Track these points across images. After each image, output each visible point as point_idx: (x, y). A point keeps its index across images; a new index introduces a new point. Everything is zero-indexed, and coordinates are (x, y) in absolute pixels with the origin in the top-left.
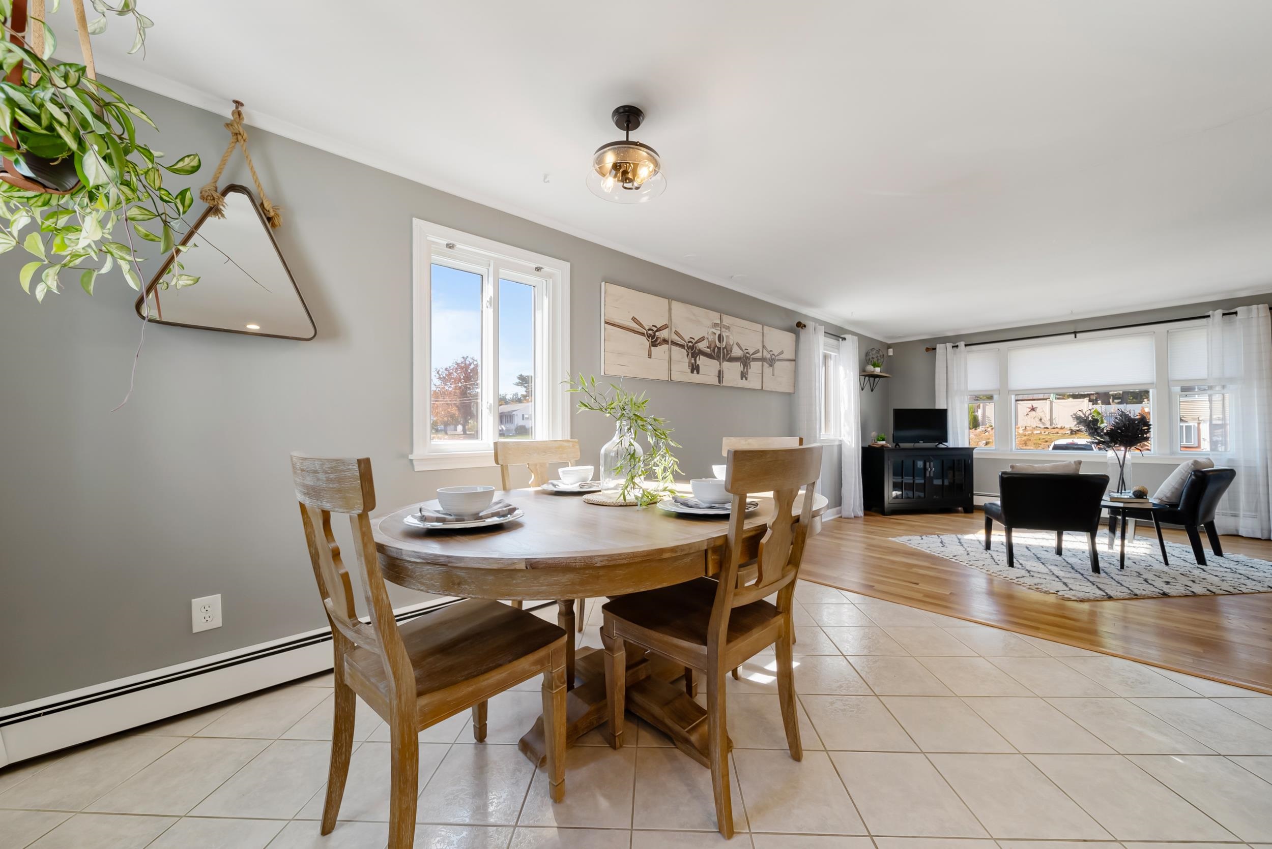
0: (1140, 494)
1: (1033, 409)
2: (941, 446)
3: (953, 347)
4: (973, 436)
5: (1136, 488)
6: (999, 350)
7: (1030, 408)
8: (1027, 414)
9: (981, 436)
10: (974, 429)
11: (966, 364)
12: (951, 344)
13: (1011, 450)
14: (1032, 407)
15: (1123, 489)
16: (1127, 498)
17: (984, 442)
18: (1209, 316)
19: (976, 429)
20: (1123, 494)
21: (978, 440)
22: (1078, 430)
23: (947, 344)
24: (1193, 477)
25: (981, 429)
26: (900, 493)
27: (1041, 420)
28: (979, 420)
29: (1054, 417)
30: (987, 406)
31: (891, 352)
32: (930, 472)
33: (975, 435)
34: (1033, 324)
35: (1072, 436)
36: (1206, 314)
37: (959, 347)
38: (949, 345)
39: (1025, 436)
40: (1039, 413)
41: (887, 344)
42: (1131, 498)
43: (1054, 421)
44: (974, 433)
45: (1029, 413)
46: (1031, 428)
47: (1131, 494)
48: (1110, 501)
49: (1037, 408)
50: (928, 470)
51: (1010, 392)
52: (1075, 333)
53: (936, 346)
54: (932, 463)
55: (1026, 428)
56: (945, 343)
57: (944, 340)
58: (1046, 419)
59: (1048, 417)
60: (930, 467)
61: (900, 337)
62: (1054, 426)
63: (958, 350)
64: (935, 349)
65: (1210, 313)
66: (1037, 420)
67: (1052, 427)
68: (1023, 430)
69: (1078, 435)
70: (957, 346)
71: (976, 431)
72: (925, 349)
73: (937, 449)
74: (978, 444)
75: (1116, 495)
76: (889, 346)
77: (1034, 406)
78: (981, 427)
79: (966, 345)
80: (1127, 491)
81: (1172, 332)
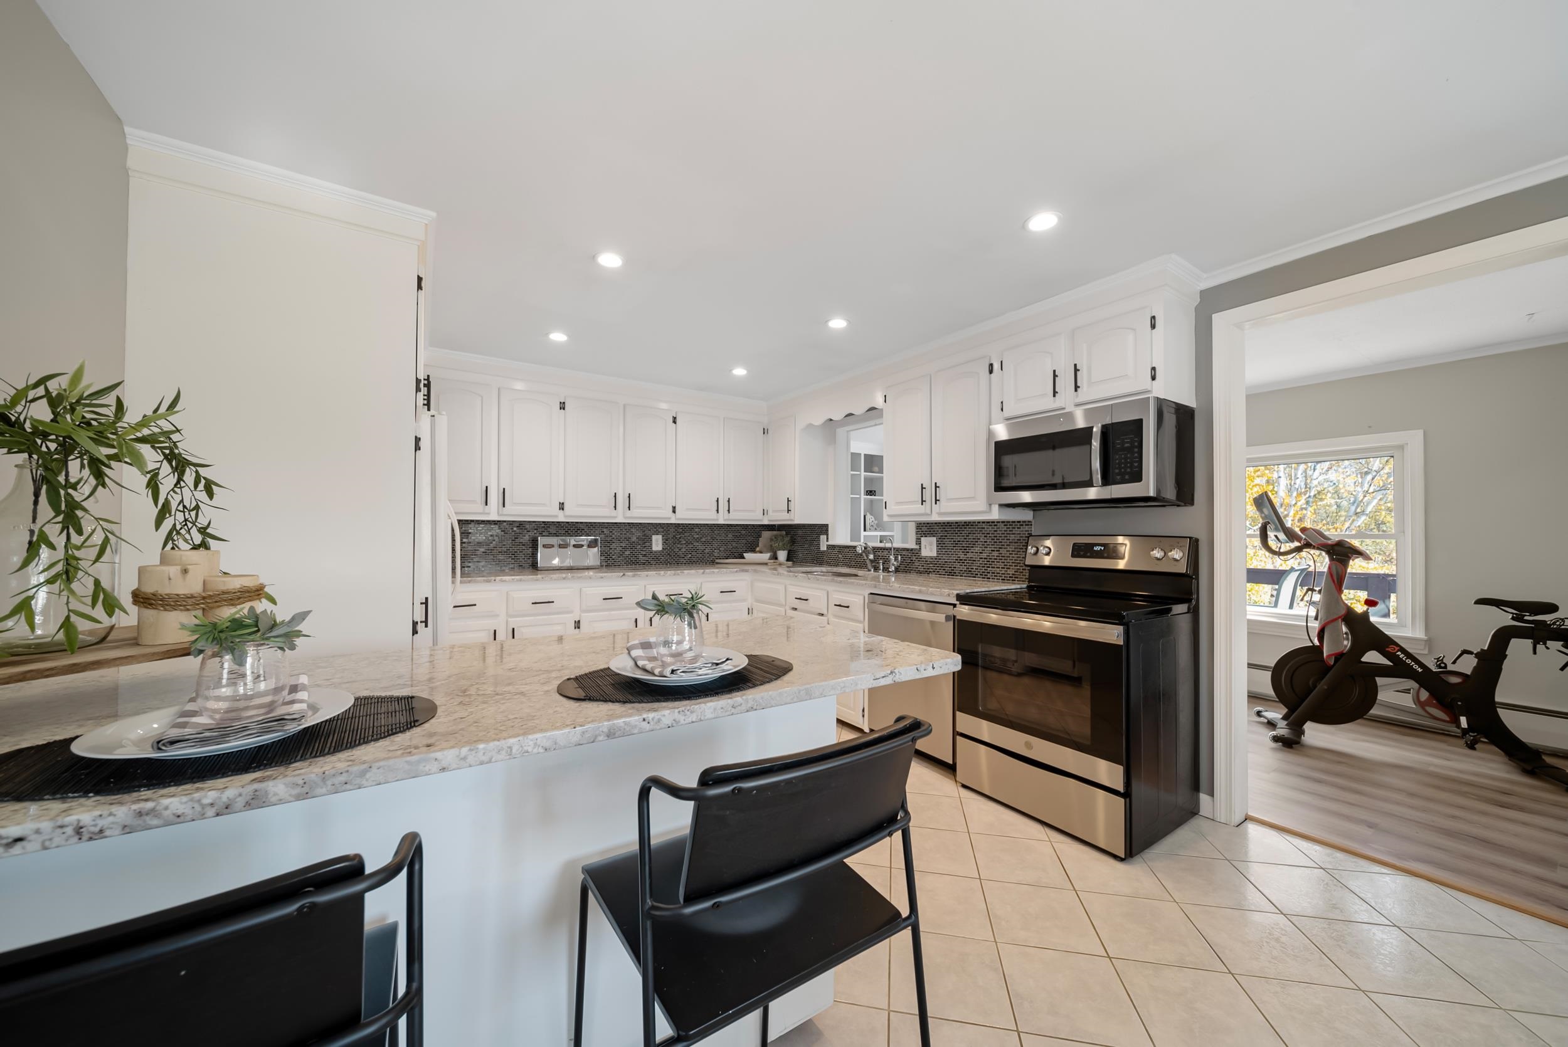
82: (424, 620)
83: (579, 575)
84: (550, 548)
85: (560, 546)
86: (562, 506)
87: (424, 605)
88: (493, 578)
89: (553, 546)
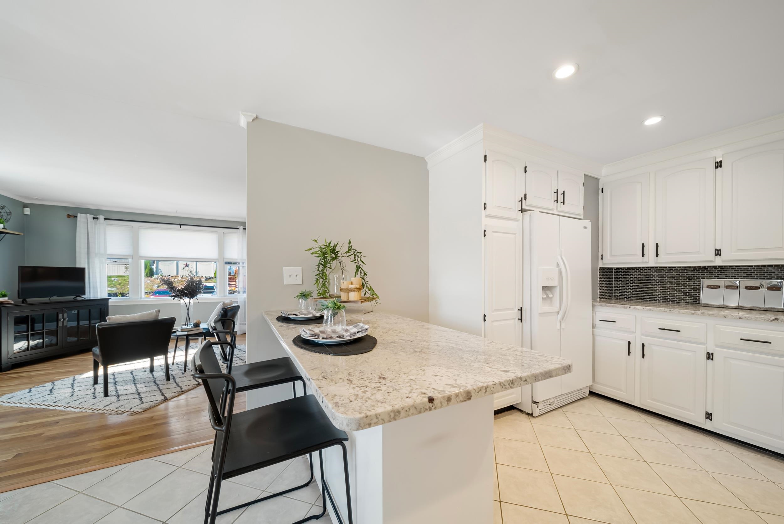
0: (197, 325)
1: (187, 266)
2: (78, 298)
3: (94, 218)
4: (150, 282)
5: (195, 321)
6: (132, 227)
7: (185, 265)
8: (184, 269)
9: (155, 282)
10: (150, 277)
11: (105, 234)
12: (92, 216)
13: (141, 298)
14: (186, 264)
15: (189, 322)
16: (190, 328)
17: (157, 286)
18: (238, 228)
19: (151, 277)
20: (188, 326)
21: (152, 285)
22: (209, 278)
23: (88, 215)
24: (222, 311)
25: (155, 277)
26: (41, 341)
27: (191, 272)
28: (154, 271)
29: (198, 271)
30: (159, 262)
31: (27, 211)
32: (63, 322)
33: (151, 281)
34: (171, 215)
35: (206, 281)
36: (237, 227)
37: (99, 219)
38: (90, 217)
39: (182, 281)
40: (190, 268)
41: (23, 203)
42: (192, 328)
43: (198, 273)
44: (150, 280)
45: (185, 268)
46: (185, 277)
47: (192, 326)
48: (181, 331)
49: (189, 265)
50: (60, 320)
51: (141, 258)
52: (180, 225)
53: (77, 215)
54: (65, 315)
55: (183, 277)
56: (86, 214)
57: (86, 211)
58: (194, 272)
59: (195, 271)
60: (63, 318)
61: (36, 199)
62: (197, 275)
63: (98, 221)
64: (76, 217)
65: (239, 227)
66: (189, 272)
67: (197, 276)
68: (181, 278)
69: (209, 281)
70: (97, 218)
71: (152, 278)
72: (67, 214)
73: (75, 301)
74: (152, 287)
75: (184, 327)
76: (25, 206)
77: (188, 264)
78: (155, 276)
79: (105, 219)
80: (191, 324)
81: (226, 234)
82: (520, 318)
83: (711, 313)
84: (715, 288)
85: (728, 287)
86: (718, 252)
87: (520, 311)
88: (629, 306)
89: (719, 287)
